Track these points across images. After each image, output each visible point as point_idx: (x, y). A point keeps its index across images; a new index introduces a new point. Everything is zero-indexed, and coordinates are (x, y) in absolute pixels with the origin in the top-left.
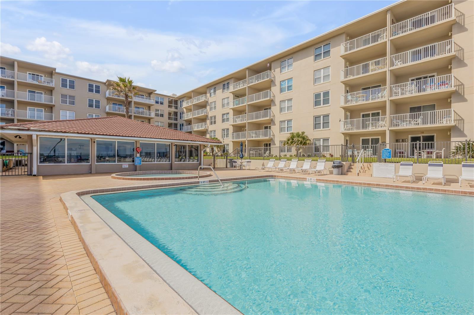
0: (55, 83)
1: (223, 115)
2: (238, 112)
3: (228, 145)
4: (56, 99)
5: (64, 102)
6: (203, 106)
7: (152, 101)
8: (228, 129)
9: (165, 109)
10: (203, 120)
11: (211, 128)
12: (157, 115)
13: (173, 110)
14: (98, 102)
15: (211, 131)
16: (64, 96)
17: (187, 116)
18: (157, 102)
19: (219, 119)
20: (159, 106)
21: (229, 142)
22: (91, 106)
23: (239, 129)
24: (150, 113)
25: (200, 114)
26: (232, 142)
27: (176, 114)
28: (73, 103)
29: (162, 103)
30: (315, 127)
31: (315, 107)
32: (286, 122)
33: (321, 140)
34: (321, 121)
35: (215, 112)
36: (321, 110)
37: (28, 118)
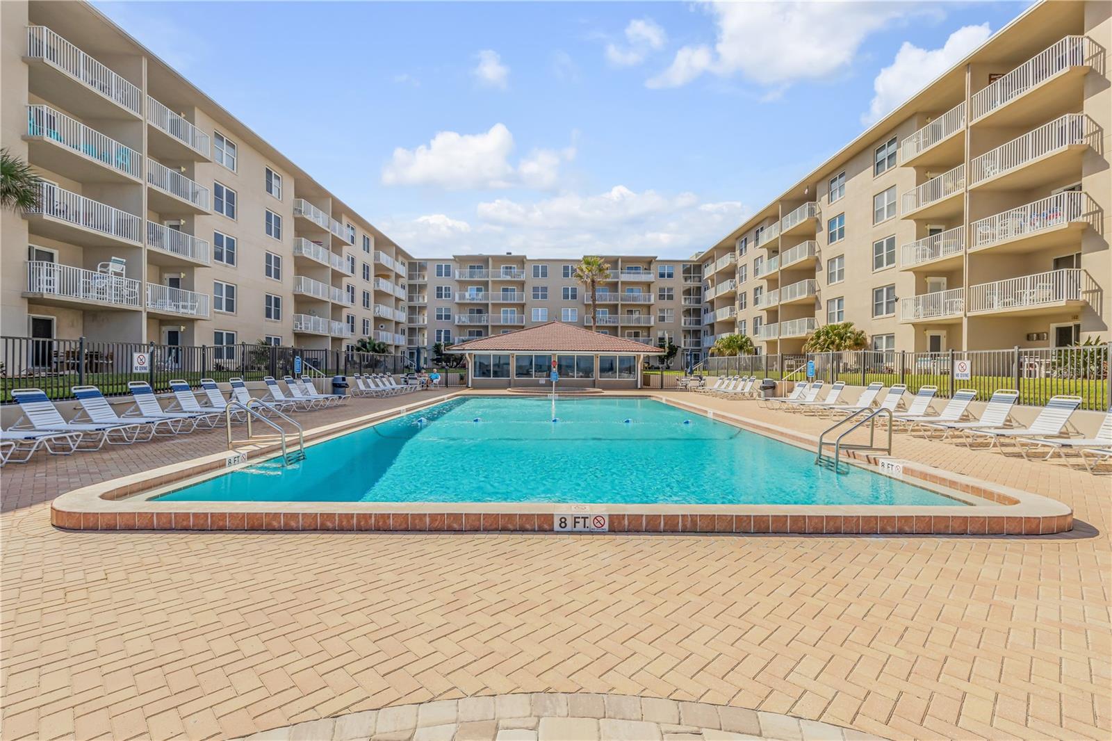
0: (526, 275)
1: (756, 290)
2: (773, 283)
3: (761, 348)
4: (527, 297)
5: (536, 296)
6: (730, 273)
7: (650, 277)
8: (761, 318)
9: (679, 284)
10: (730, 299)
11: (741, 315)
12: (662, 297)
13: (691, 284)
14: (574, 290)
15: (741, 322)
16: (535, 289)
17: (710, 295)
18: (662, 275)
19: (750, 298)
20: (666, 283)
21: (760, 340)
22: (566, 297)
23: (773, 315)
24: (650, 296)
25: (725, 288)
26: (767, 342)
27: (699, 289)
28: (544, 296)
29: (670, 275)
30: (877, 310)
31: (875, 271)
32: (837, 301)
33: (884, 337)
34: (883, 299)
35: (746, 286)
36: (884, 277)
37: (502, 323)
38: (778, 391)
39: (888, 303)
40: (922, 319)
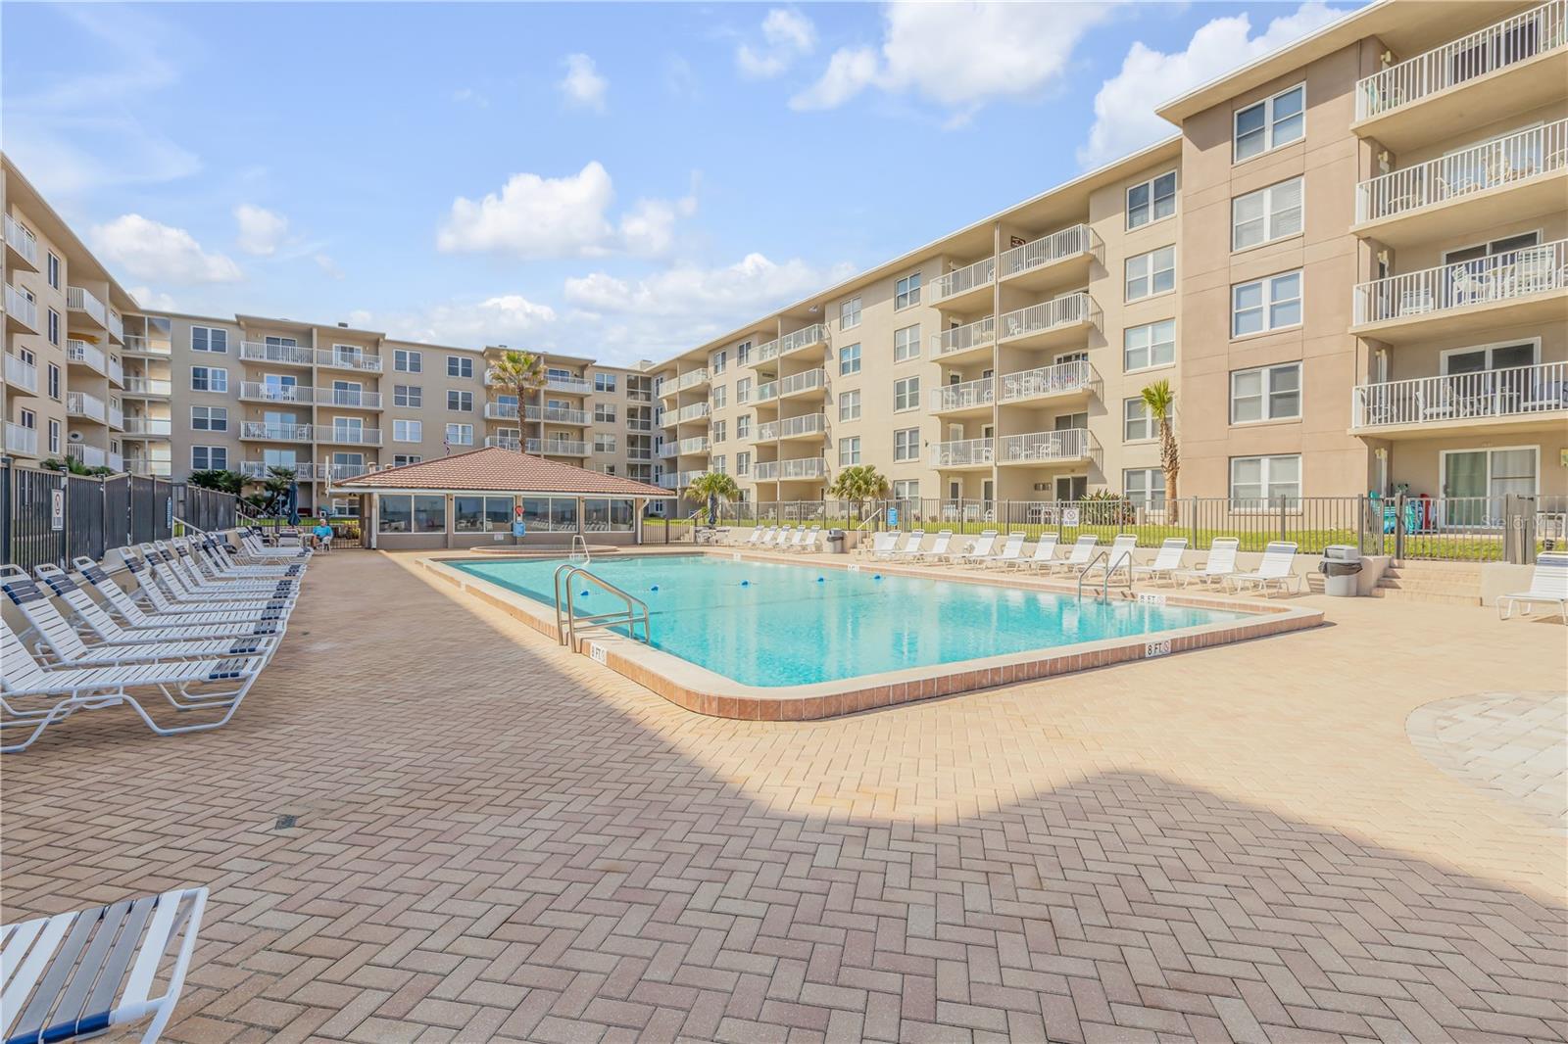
0: (384, 364)
1: (740, 419)
2: (768, 414)
3: (748, 491)
4: (385, 399)
5: (400, 401)
6: (701, 395)
7: (587, 388)
8: (748, 454)
9: (620, 401)
10: (701, 429)
11: (716, 449)
12: (599, 418)
13: (639, 402)
14: (467, 396)
15: (717, 458)
16: (400, 389)
17: (669, 419)
18: (599, 387)
19: (731, 429)
20: (604, 397)
21: (748, 482)
22: (453, 405)
23: (768, 453)
24: (582, 414)
25: (693, 413)
26: (757, 484)
27: (647, 411)
28: (417, 403)
29: (611, 389)
30: (898, 453)
31: (897, 412)
32: (851, 440)
33: (907, 483)
34: (905, 443)
35: (724, 411)
36: (906, 419)
37: (334, 442)
38: (849, 542)
39: (910, 447)
40: (950, 467)
